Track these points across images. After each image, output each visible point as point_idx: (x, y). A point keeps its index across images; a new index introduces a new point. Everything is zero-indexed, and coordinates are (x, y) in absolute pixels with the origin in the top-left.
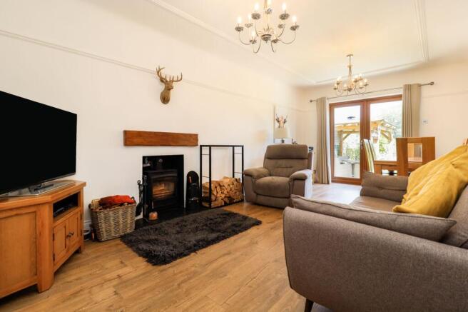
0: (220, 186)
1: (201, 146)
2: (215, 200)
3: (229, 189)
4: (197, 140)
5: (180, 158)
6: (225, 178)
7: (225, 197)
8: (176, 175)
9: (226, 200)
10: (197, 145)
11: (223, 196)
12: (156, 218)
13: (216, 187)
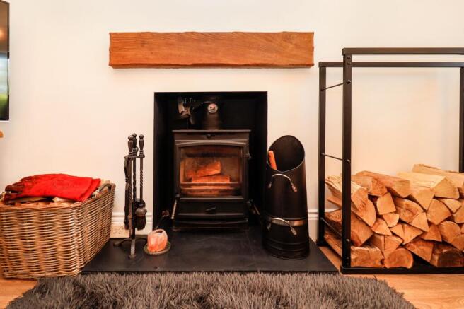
0: (395, 197)
1: (323, 66)
2: (371, 242)
3: (438, 215)
4: (311, 49)
5: (258, 101)
6: (421, 168)
7: (418, 239)
8: (242, 142)
9: (425, 252)
10: (311, 65)
11: (408, 235)
12: (159, 251)
13: (373, 198)
